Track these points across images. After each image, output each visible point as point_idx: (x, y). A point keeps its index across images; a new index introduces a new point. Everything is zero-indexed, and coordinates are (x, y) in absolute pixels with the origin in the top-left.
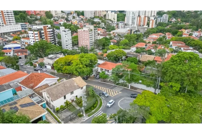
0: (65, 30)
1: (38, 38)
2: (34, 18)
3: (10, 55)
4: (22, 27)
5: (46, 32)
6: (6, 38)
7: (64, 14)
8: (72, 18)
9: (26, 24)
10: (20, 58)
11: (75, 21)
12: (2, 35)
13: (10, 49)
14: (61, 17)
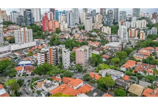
0: (65, 51)
1: (43, 58)
2: (47, 33)
3: (21, 72)
4: (36, 43)
5: (50, 52)
6: (23, 53)
7: (70, 28)
8: (75, 32)
9: (40, 41)
10: (28, 75)
11: (76, 35)
12: (21, 50)
13: (22, 65)
14: (67, 31)
